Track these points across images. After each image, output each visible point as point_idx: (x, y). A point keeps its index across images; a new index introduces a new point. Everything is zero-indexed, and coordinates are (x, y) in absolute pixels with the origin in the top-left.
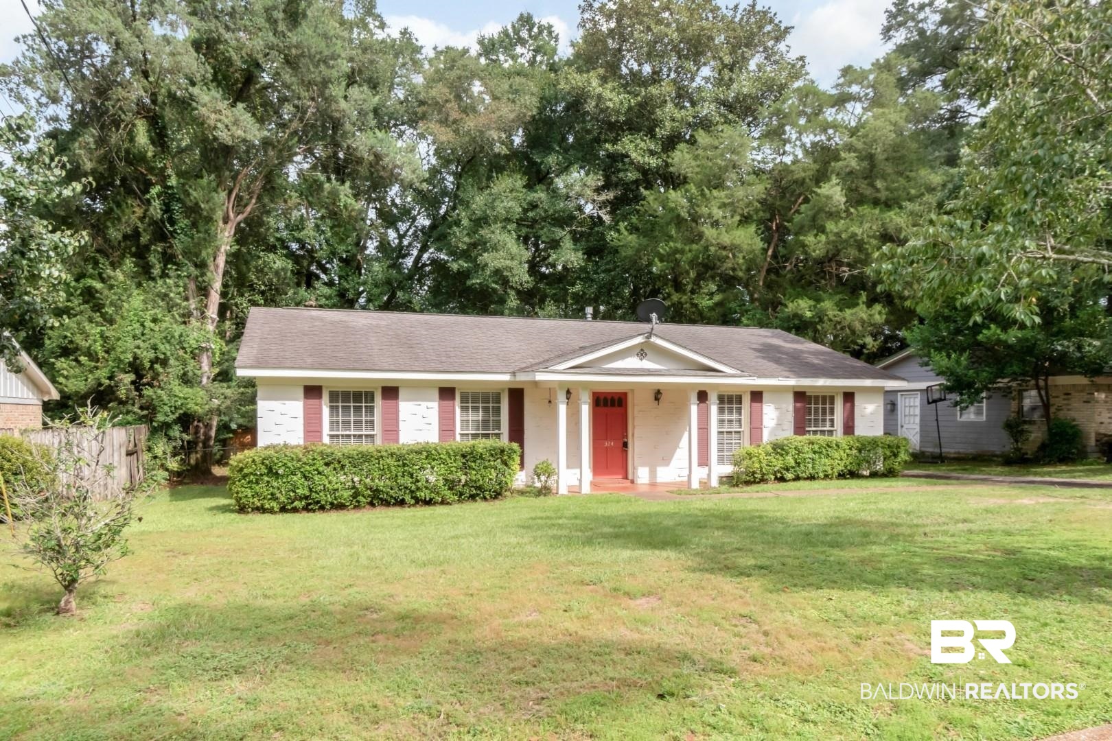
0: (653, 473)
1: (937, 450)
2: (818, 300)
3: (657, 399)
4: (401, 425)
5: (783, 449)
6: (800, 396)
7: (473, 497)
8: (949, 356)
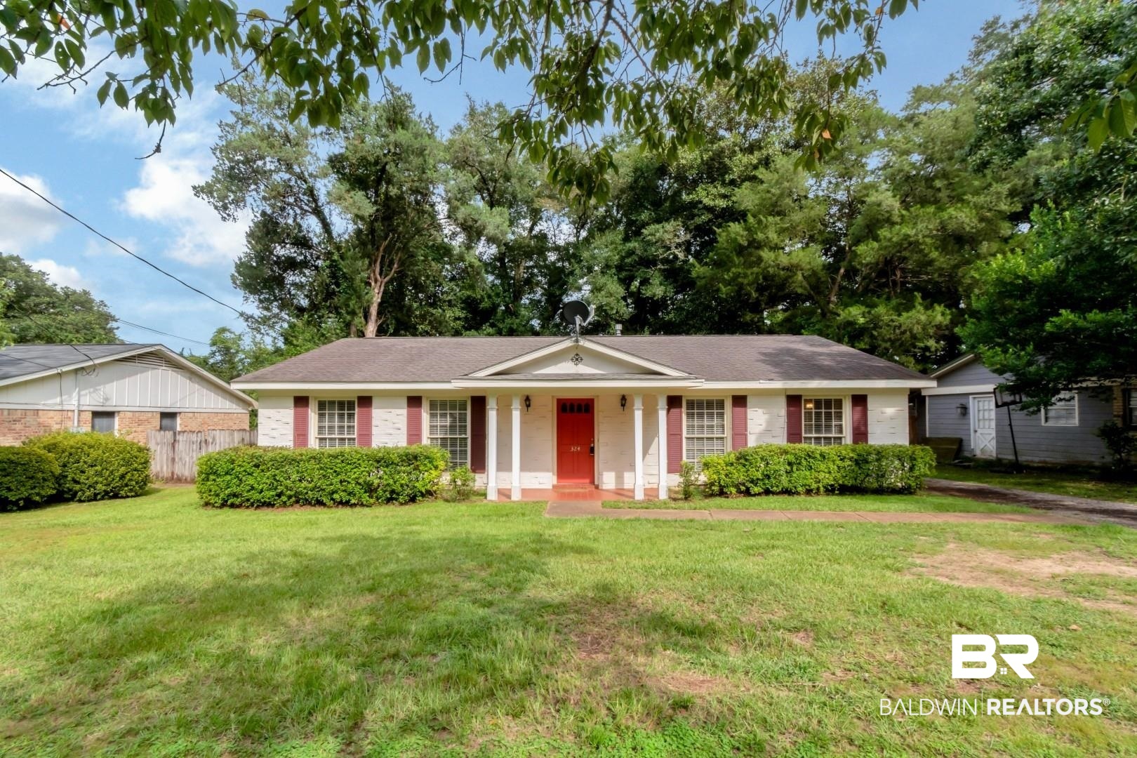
0: (620, 478)
1: (1011, 457)
2: (874, 306)
3: (623, 405)
4: (374, 429)
5: (746, 460)
6: (794, 400)
7: (389, 500)
8: (1005, 351)
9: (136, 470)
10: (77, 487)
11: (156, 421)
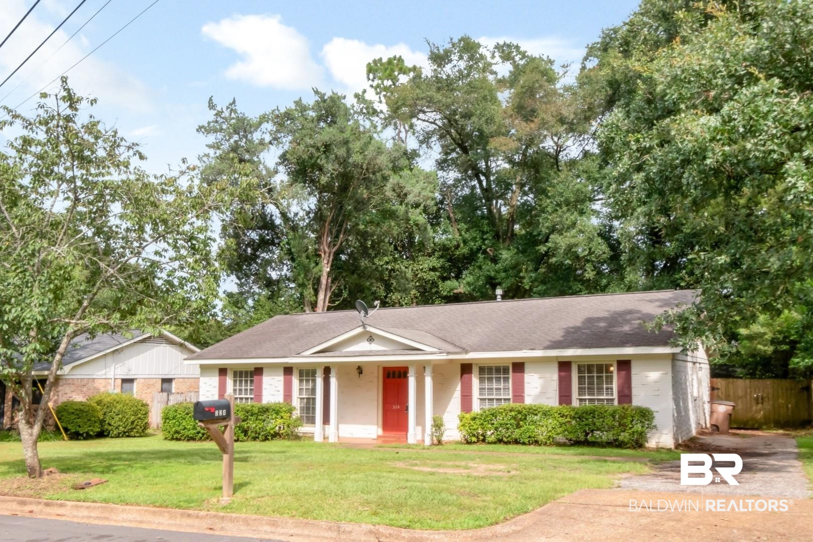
4: (264, 391)
6: (564, 366)
9: (140, 418)
10: (110, 428)
11: (159, 385)
